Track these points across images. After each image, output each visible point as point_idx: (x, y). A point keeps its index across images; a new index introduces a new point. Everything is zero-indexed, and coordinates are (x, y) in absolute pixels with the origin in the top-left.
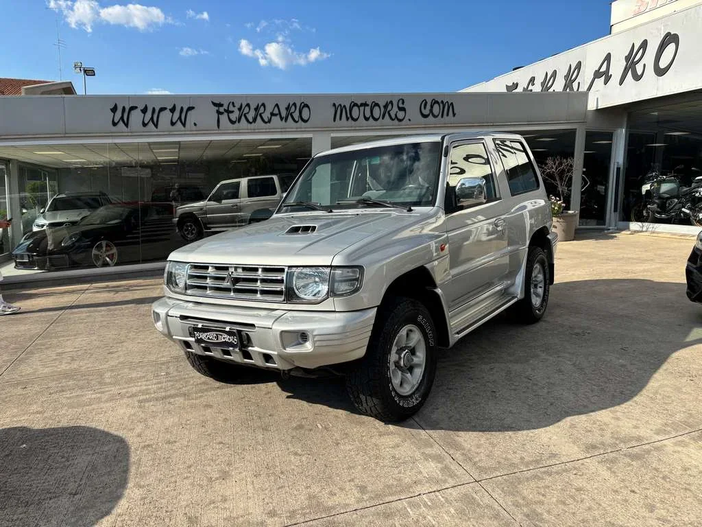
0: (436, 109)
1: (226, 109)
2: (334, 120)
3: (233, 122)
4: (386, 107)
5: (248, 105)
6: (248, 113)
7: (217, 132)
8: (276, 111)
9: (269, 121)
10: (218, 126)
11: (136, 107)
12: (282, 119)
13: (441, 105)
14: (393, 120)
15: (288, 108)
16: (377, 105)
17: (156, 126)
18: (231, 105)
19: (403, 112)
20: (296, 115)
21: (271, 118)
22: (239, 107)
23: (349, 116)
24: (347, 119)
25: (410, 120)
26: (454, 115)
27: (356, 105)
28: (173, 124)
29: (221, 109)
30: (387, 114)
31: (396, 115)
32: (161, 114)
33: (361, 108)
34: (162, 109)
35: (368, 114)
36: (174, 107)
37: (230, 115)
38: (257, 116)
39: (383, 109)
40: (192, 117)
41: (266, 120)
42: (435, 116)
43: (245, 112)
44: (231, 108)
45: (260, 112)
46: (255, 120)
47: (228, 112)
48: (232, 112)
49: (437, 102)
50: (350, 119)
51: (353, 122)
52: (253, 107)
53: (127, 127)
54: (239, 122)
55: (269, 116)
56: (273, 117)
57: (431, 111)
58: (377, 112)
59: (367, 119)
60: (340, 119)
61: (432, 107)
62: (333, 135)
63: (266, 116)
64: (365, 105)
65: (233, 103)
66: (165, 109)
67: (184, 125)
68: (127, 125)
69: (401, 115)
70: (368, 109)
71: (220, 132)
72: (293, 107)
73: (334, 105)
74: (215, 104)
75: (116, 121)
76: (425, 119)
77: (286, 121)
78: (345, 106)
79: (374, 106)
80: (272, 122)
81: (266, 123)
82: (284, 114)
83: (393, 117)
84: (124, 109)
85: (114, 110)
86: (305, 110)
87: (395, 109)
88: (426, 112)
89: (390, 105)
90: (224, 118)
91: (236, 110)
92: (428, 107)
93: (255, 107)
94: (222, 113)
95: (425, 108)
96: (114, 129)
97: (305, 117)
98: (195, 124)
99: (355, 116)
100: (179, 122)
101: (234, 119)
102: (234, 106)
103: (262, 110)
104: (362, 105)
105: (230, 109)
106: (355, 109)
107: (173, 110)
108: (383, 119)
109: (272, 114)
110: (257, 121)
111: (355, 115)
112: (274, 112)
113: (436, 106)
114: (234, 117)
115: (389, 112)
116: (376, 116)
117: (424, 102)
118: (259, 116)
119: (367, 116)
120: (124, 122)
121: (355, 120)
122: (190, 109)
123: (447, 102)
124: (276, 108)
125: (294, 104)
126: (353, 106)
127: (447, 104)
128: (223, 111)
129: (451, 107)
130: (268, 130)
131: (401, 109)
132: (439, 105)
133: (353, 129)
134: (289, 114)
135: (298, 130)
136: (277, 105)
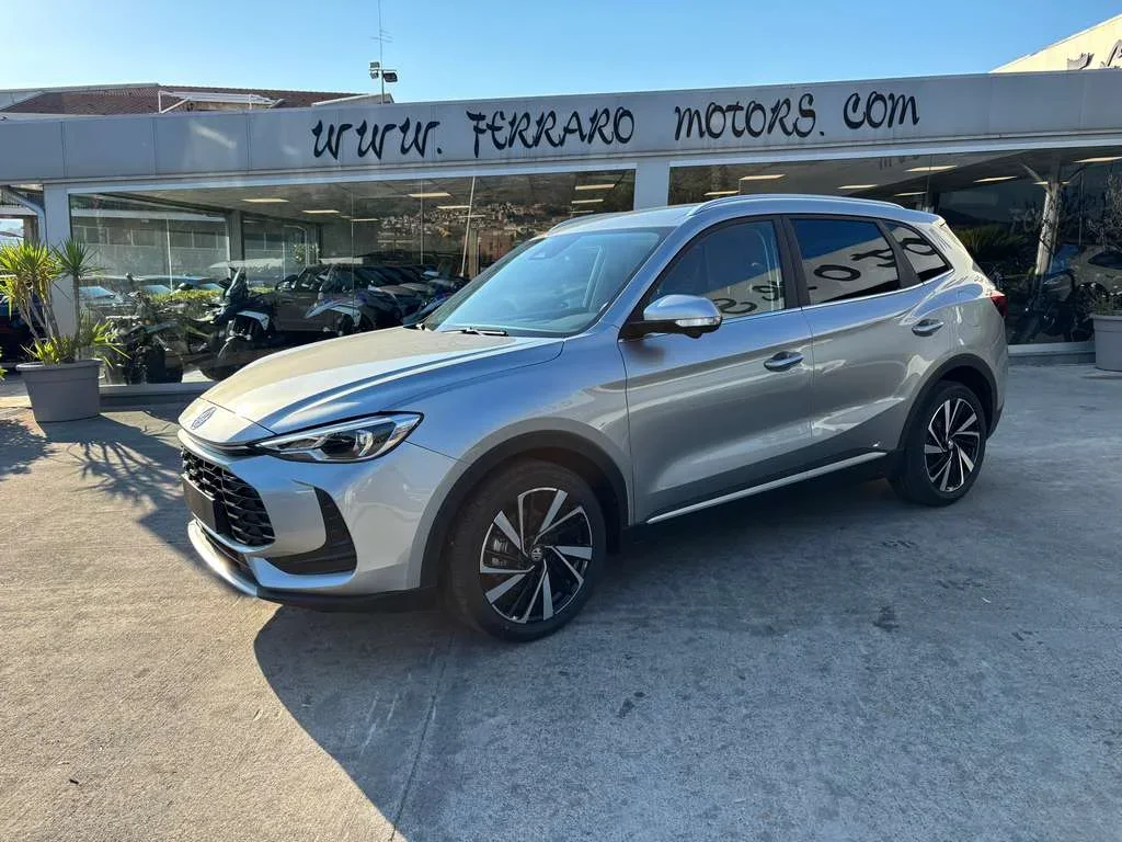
0: (878, 111)
1: (490, 123)
2: (677, 138)
3: (500, 146)
4: (775, 110)
5: (527, 116)
6: (526, 129)
7: (474, 163)
8: (574, 125)
9: (562, 142)
10: (477, 153)
11: (349, 126)
12: (583, 138)
13: (889, 103)
14: (788, 134)
15: (593, 120)
16: (760, 107)
17: (379, 155)
18: (498, 116)
19: (811, 119)
21: (564, 136)
22: (511, 120)
23: (704, 128)
24: (702, 134)
25: (822, 134)
26: (915, 121)
27: (718, 109)
28: (404, 151)
29: (482, 125)
30: (777, 123)
31: (795, 125)
32: (388, 134)
33: (727, 114)
34: (389, 128)
35: (741, 125)
36: (407, 122)
37: (496, 133)
38: (540, 135)
39: (769, 115)
40: (435, 139)
41: (556, 141)
42: (875, 125)
43: (521, 127)
44: (499, 123)
45: (547, 126)
46: (537, 141)
47: (493, 128)
48: (500, 128)
49: (880, 98)
50: (706, 134)
51: (712, 140)
52: (534, 118)
53: (336, 158)
54: (510, 145)
55: (562, 133)
56: (568, 135)
57: (867, 114)
58: (757, 121)
59: (738, 134)
60: (688, 134)
61: (869, 107)
62: (674, 164)
63: (556, 134)
64: (736, 108)
65: (502, 114)
66: (394, 126)
67: (422, 152)
68: (335, 155)
69: (805, 124)
70: (741, 115)
71: (479, 162)
72: (604, 117)
73: (678, 110)
74: (472, 117)
75: (320, 149)
76: (852, 131)
77: (590, 142)
78: (697, 112)
79: (754, 109)
80: (566, 143)
81: (555, 145)
82: (587, 129)
83: (790, 129)
84: (332, 129)
85: (317, 131)
86: (626, 121)
87: (795, 113)
88: (856, 117)
89: (785, 107)
90: (486, 139)
91: (505, 124)
92: (862, 107)
93: (538, 118)
94: (483, 131)
95: (854, 110)
96: (317, 161)
97: (624, 134)
98: (439, 151)
99: (716, 130)
100: (414, 148)
101: (502, 141)
102: (503, 119)
103: (549, 124)
104: (730, 108)
105: (496, 125)
106: (717, 117)
107: (405, 129)
108: (770, 131)
109: (567, 130)
110: (540, 144)
111: (716, 127)
112: (570, 127)
113: (878, 106)
114: (502, 136)
115: (782, 119)
116: (756, 129)
117: (854, 98)
118: (543, 135)
119: (739, 128)
120: (331, 150)
121: (716, 136)
122: (432, 125)
123: (903, 96)
124: (574, 118)
125: (606, 112)
126: (714, 111)
127: (901, 101)
128: (485, 127)
129: (910, 106)
130: (558, 158)
131: (805, 113)
132: (885, 103)
133: (711, 151)
134: (597, 128)
135: (610, 156)
136: (575, 114)
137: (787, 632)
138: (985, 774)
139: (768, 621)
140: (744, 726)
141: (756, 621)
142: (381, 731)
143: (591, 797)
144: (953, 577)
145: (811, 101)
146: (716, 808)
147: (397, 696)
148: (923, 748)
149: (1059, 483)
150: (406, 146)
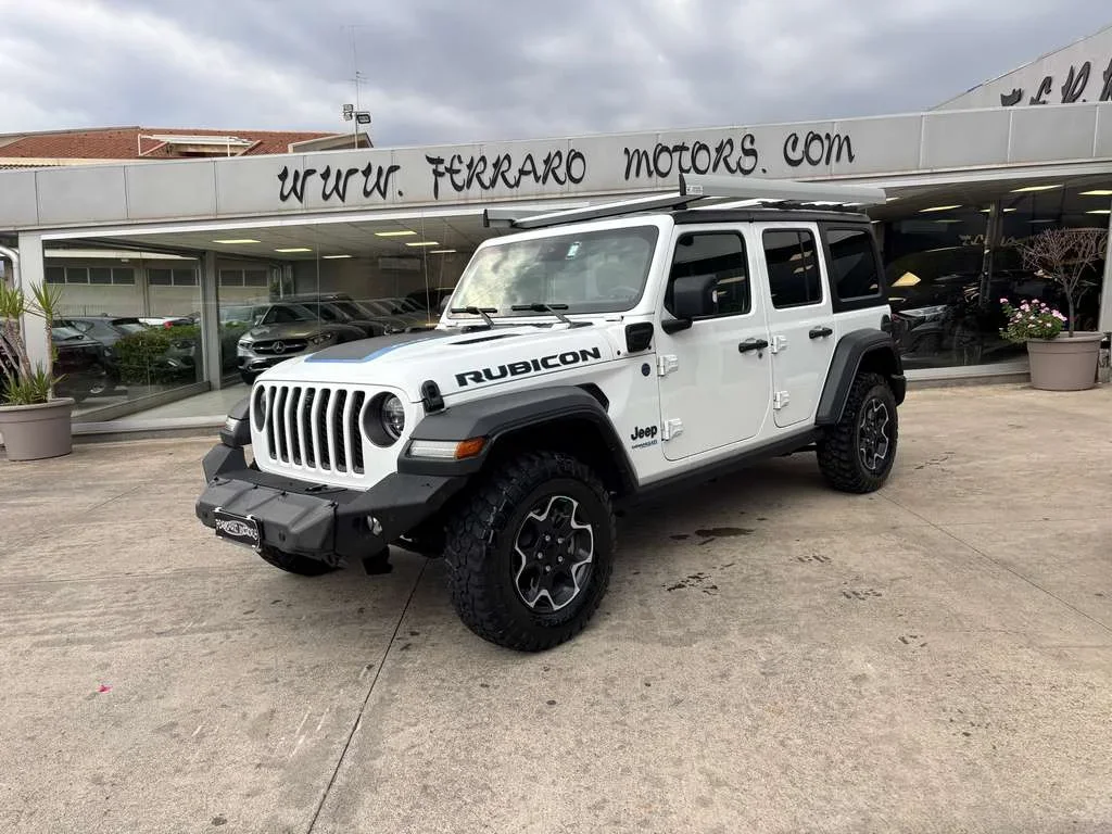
0: (816, 150)
1: (448, 166)
2: (627, 178)
3: (458, 188)
4: (719, 150)
5: (483, 159)
6: (483, 172)
7: (434, 204)
8: (528, 167)
9: (517, 184)
10: (436, 195)
11: (314, 171)
12: (537, 179)
13: (826, 143)
14: (732, 172)
15: (547, 161)
16: (704, 147)
17: (342, 198)
18: (456, 160)
19: (753, 158)
20: (561, 172)
21: (520, 179)
22: (468, 163)
23: (652, 168)
24: (650, 173)
25: (764, 171)
26: (851, 158)
27: (665, 149)
28: (367, 194)
29: (441, 168)
30: (722, 163)
31: (738, 164)
32: (351, 179)
33: (674, 154)
34: (352, 172)
35: (687, 164)
36: (369, 167)
37: (454, 175)
38: (497, 177)
39: (714, 154)
40: (396, 182)
41: (512, 182)
42: (813, 163)
43: (478, 170)
44: (456, 166)
45: (503, 169)
46: (493, 182)
47: (451, 171)
48: (458, 171)
49: (817, 137)
50: (655, 173)
51: (660, 179)
52: (491, 161)
53: (301, 201)
54: (468, 187)
55: (517, 175)
56: (524, 178)
57: (806, 153)
58: (703, 160)
59: (684, 172)
60: (638, 174)
61: (807, 146)
63: (512, 176)
64: (681, 148)
65: (459, 157)
66: (356, 171)
67: (384, 194)
68: (300, 198)
69: (748, 163)
70: (687, 156)
71: (438, 203)
72: (557, 160)
73: (627, 151)
74: (431, 160)
75: (286, 193)
76: (795, 168)
77: (544, 183)
78: (645, 152)
79: (699, 149)
80: (520, 185)
81: (511, 186)
82: (541, 169)
83: (734, 166)
84: (297, 174)
85: (283, 176)
86: (577, 163)
87: (738, 152)
88: (796, 155)
89: (728, 147)
90: (445, 182)
91: (463, 167)
92: (801, 146)
93: (494, 161)
94: (442, 175)
95: (794, 149)
96: (282, 205)
97: (576, 174)
98: (400, 194)
99: (663, 169)
100: (376, 191)
101: (460, 183)
102: (461, 162)
103: (505, 166)
104: (676, 149)
105: (454, 168)
106: (664, 157)
107: (367, 172)
108: (715, 169)
109: (522, 172)
110: (497, 184)
111: (663, 166)
112: (525, 169)
113: (816, 145)
114: (460, 179)
115: (725, 157)
116: (702, 168)
117: (793, 138)
118: (500, 176)
119: (686, 166)
120: (296, 194)
121: (664, 175)
122: (393, 169)
123: (838, 136)
124: (529, 161)
125: (559, 154)
126: (661, 151)
127: (837, 140)
128: (443, 170)
129: (845, 143)
130: (515, 199)
131: (747, 152)
132: (822, 142)
133: (660, 189)
134: (550, 169)
135: (565, 196)
136: (529, 157)
137: (695, 642)
138: (850, 763)
139: (680, 633)
140: (642, 728)
141: (668, 633)
142: (308, 742)
143: (494, 794)
144: (857, 589)
145: (752, 142)
146: (605, 801)
147: (328, 710)
148: (799, 742)
149: (973, 498)
150: (369, 189)
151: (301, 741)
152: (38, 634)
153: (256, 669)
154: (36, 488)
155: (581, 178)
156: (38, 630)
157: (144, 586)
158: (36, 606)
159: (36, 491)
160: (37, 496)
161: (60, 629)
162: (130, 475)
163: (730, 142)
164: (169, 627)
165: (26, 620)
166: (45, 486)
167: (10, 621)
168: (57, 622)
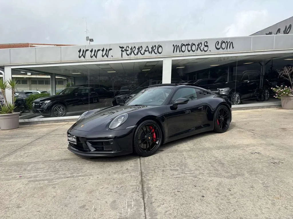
1: (125, 49)
2: (174, 52)
3: (128, 55)
5: (135, 47)
6: (135, 50)
7: (121, 59)
8: (147, 49)
9: (144, 54)
10: (122, 57)
11: (88, 50)
12: (149, 52)
13: (226, 44)
15: (152, 48)
16: (194, 44)
17: (96, 57)
18: (127, 48)
20: (156, 51)
22: (131, 48)
23: (180, 50)
24: (180, 51)
25: (210, 51)
26: (233, 48)
27: (184, 45)
29: (123, 50)
30: (199, 48)
31: (203, 49)
32: (98, 52)
38: (138, 52)
39: (197, 46)
40: (111, 53)
42: (223, 49)
43: (133, 50)
45: (140, 50)
46: (137, 53)
48: (128, 50)
49: (224, 42)
50: (181, 51)
52: (137, 48)
54: (131, 55)
56: (146, 52)
57: (221, 46)
58: (194, 48)
59: (189, 51)
60: (176, 51)
62: (173, 59)
63: (142, 52)
65: (128, 46)
66: (100, 50)
67: (107, 56)
68: (84, 57)
69: (206, 49)
70: (189, 47)
71: (123, 59)
72: (155, 47)
73: (173, 45)
74: (120, 47)
75: (80, 56)
76: (218, 50)
77: (151, 54)
78: (178, 46)
81: (142, 55)
82: (150, 50)
83: (202, 50)
84: (83, 51)
85: (80, 51)
86: (160, 48)
87: (203, 46)
88: (218, 47)
90: (124, 53)
92: (220, 44)
94: (123, 51)
95: (218, 45)
96: (79, 59)
97: (160, 51)
98: (112, 56)
99: (183, 50)
100: (105, 55)
101: (128, 54)
102: (129, 48)
103: (141, 49)
104: (187, 45)
106: (184, 47)
107: (103, 50)
108: (197, 50)
109: (145, 51)
114: (128, 52)
116: (194, 50)
117: (218, 42)
118: (139, 52)
119: (189, 50)
121: (183, 52)
122: (110, 49)
123: (229, 42)
124: (147, 48)
125: (155, 46)
126: (183, 45)
127: (229, 43)
129: (231, 44)
130: (143, 58)
131: (206, 46)
132: (225, 44)
133: (182, 55)
134: (153, 50)
135: (157, 57)
136: (147, 47)
139: (230, 174)
140: (237, 204)
141: (226, 175)
142: (132, 211)
144: (275, 161)
145: (207, 43)
147: (133, 200)
150: (103, 55)
151: (129, 210)
152: (29, 178)
153: (103, 188)
154: (12, 137)
155: (161, 53)
156: (28, 177)
157: (57, 163)
158: (25, 170)
159: (12, 138)
160: (13, 139)
161: (35, 177)
162: (38, 133)
163: (201, 43)
164: (70, 175)
165: (23, 174)
166: (15, 136)
167: (18, 174)
168: (33, 174)
